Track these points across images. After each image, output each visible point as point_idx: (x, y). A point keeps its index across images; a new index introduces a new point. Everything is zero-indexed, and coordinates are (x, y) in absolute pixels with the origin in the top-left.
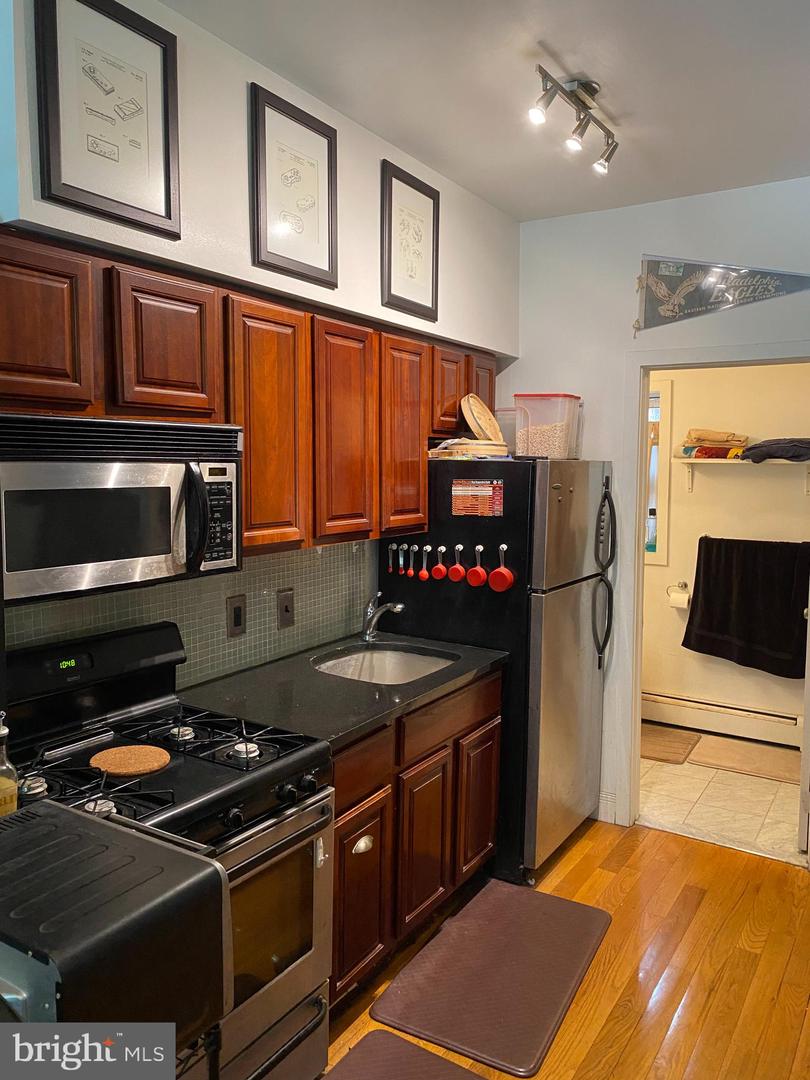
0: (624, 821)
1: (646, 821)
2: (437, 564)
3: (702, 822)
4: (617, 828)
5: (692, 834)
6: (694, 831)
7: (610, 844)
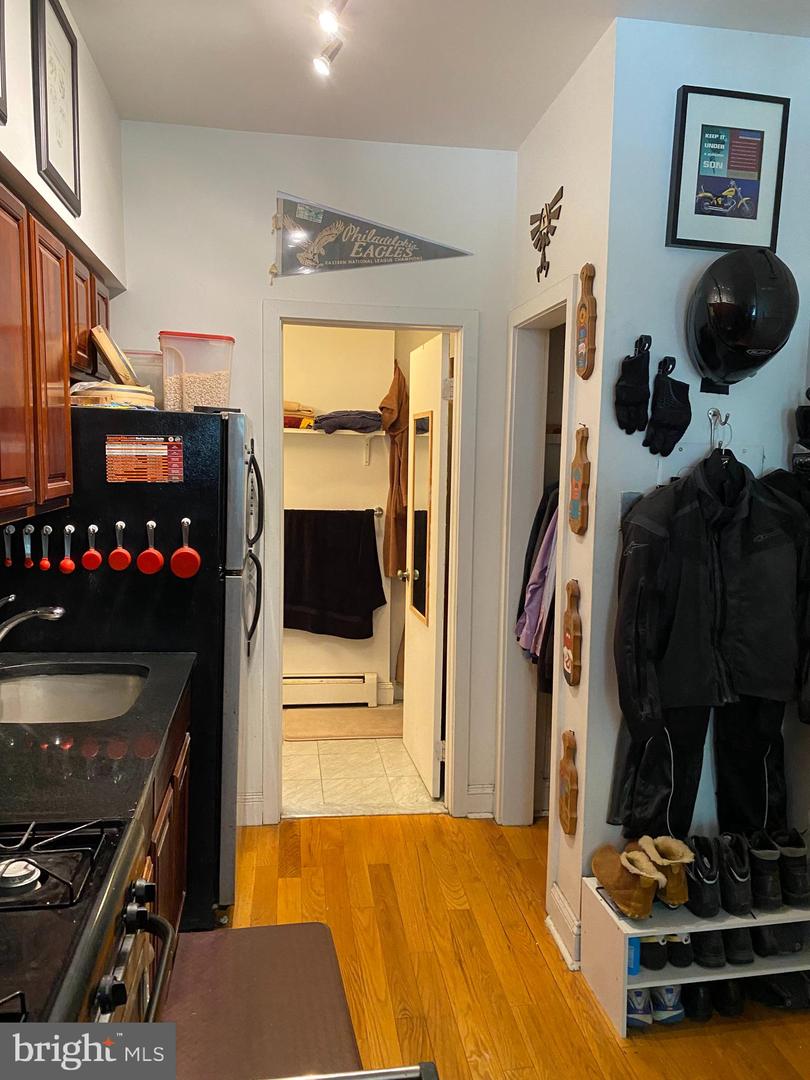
0: (271, 818)
1: (291, 812)
2: (88, 549)
3: (339, 797)
4: (267, 829)
5: (339, 812)
6: (339, 808)
7: (274, 848)
